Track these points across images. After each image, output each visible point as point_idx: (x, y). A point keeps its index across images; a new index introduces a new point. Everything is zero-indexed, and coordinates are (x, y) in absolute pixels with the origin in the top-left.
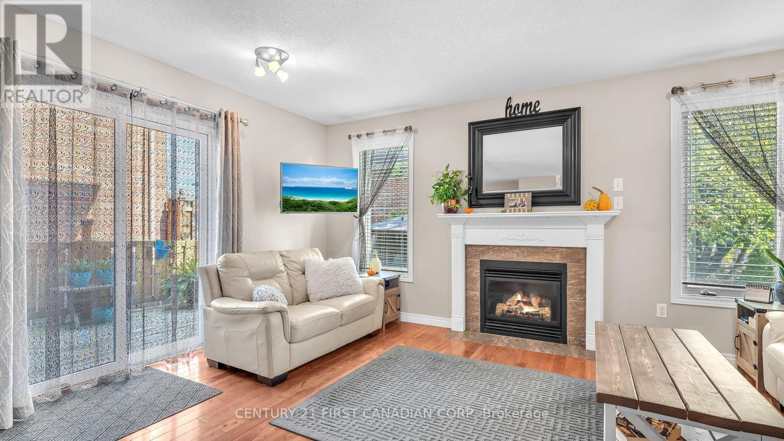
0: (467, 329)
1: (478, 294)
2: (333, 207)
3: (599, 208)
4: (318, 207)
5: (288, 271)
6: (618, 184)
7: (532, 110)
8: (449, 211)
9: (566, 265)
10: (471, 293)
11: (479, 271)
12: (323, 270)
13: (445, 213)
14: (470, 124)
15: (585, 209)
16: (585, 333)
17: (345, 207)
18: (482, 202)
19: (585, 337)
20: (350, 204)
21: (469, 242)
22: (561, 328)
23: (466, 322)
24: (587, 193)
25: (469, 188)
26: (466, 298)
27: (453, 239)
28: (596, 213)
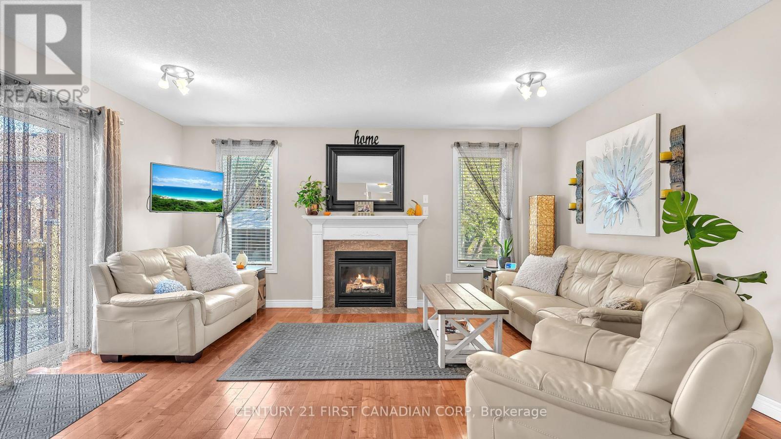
0: (324, 306)
1: (334, 278)
2: (200, 207)
3: (415, 214)
4: (186, 207)
5: (173, 267)
6: (425, 199)
7: (373, 142)
8: (312, 213)
9: (395, 252)
10: (328, 278)
11: (334, 260)
12: (205, 265)
13: (308, 215)
14: (328, 146)
15: (408, 214)
16: (406, 298)
17: (211, 206)
18: (337, 207)
19: (406, 300)
20: (216, 205)
21: (327, 237)
22: (391, 296)
23: (324, 301)
24: (408, 204)
25: (327, 196)
26: (324, 282)
27: (313, 236)
28: (414, 217)
